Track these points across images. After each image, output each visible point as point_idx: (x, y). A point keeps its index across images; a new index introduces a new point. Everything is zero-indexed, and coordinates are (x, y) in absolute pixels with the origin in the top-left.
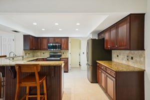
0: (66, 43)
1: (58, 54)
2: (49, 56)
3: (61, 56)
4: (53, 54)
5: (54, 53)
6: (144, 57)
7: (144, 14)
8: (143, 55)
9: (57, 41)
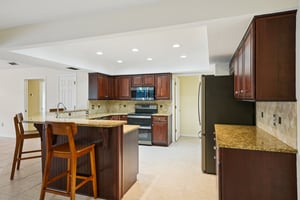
0: (164, 86)
1: (151, 107)
2: (133, 111)
3: (156, 111)
4: (141, 108)
5: (143, 105)
6: (296, 119)
7: (295, 11)
8: (294, 115)
9: (147, 81)
